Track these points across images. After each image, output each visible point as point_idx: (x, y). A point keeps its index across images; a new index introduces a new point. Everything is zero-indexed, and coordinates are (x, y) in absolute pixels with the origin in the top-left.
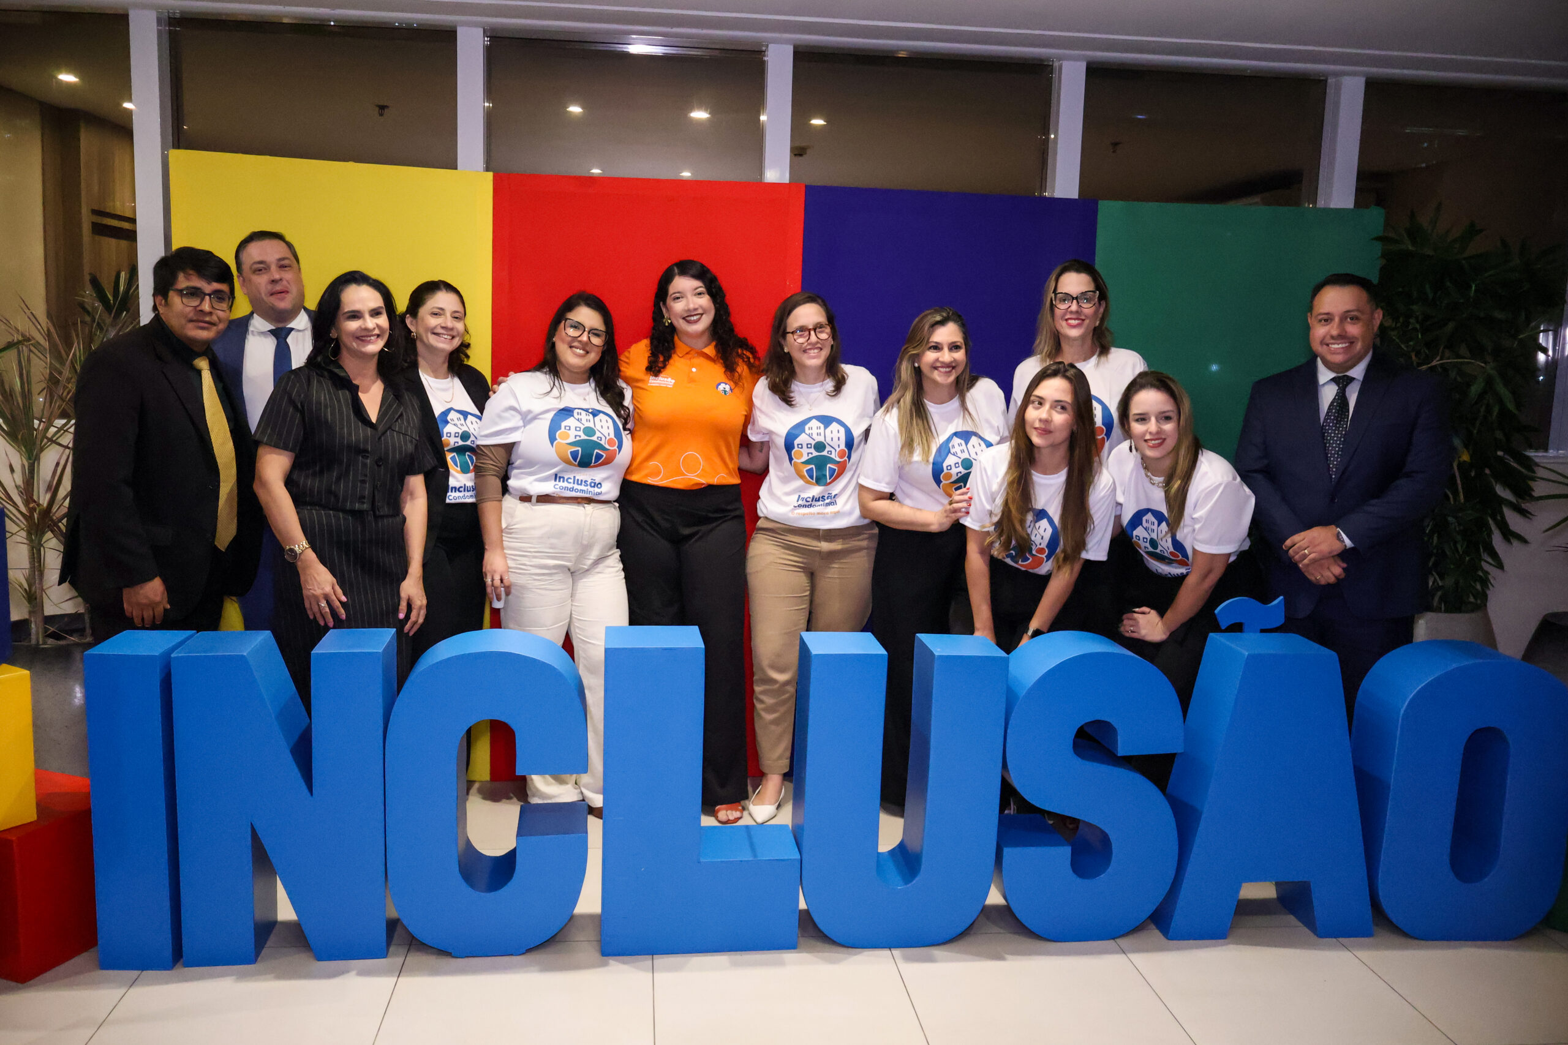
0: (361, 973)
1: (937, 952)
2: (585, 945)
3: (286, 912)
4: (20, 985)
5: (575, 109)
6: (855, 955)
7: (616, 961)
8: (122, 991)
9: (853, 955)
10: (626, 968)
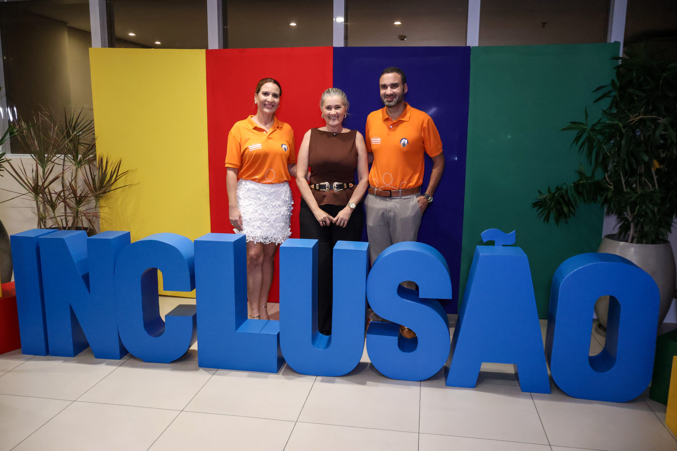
0: (108, 364)
1: (337, 379)
7: (204, 370)
8: (23, 362)
9: (300, 377)
10: (205, 372)
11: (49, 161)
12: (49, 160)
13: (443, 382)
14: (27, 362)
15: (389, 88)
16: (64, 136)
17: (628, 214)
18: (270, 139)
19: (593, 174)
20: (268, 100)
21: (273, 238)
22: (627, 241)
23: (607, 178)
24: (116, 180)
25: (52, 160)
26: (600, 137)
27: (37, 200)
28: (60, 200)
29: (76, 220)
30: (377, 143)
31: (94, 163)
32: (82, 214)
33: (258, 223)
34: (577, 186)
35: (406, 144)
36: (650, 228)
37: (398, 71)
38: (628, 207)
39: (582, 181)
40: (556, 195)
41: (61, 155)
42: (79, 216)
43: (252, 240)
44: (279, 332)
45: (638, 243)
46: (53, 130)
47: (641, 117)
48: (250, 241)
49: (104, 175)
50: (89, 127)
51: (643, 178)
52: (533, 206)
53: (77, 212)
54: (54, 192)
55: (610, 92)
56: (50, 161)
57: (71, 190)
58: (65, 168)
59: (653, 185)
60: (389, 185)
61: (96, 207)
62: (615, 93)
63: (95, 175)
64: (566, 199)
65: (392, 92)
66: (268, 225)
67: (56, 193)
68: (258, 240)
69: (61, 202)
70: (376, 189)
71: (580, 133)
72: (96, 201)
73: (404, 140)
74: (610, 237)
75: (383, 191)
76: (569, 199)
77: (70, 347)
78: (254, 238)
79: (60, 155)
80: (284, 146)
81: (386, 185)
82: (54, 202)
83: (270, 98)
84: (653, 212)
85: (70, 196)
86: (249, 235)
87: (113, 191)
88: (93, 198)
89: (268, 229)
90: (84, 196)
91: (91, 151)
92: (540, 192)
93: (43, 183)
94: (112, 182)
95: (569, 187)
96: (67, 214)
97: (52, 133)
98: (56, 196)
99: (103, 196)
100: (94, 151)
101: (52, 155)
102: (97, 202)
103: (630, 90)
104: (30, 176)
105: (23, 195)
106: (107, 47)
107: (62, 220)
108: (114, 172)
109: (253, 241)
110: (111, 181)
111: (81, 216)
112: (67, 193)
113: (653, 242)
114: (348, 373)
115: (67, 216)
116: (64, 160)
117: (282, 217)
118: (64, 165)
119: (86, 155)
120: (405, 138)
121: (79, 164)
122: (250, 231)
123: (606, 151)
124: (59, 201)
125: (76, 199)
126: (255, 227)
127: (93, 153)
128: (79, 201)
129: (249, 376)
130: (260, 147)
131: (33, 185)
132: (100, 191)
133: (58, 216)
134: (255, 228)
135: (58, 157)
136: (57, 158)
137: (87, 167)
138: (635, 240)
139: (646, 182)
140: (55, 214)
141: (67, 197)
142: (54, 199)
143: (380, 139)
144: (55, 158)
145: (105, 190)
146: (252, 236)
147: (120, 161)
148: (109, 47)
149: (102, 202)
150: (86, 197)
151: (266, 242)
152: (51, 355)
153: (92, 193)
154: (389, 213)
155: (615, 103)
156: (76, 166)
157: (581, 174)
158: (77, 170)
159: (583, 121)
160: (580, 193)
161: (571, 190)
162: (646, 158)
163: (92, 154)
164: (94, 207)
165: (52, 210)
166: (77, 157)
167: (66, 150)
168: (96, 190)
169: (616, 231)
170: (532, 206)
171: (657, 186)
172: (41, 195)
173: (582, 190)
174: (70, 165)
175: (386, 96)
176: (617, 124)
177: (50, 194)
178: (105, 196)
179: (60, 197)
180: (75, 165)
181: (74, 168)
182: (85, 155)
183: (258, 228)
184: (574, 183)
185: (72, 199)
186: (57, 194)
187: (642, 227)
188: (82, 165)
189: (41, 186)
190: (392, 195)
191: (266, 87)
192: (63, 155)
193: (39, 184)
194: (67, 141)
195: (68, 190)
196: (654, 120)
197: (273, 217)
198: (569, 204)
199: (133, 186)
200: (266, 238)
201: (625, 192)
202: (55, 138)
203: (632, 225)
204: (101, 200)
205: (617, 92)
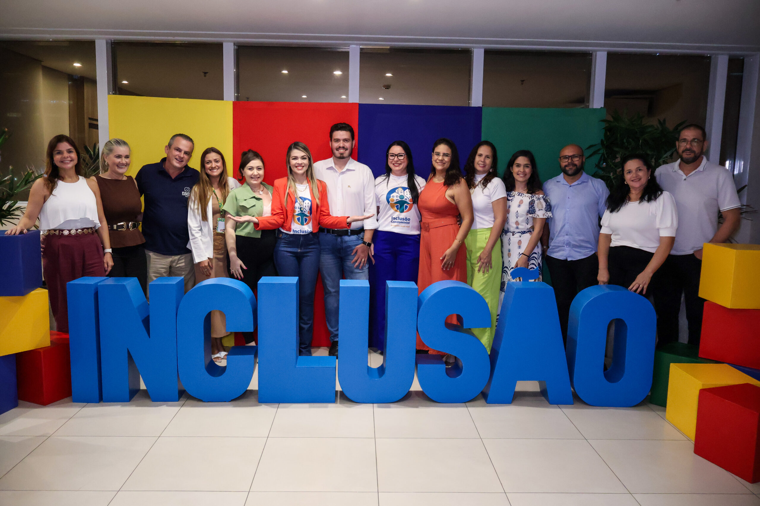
0: (168, 406)
1: (392, 405)
2: (253, 400)
3: (143, 386)
4: (44, 406)
5: (285, 72)
6: (358, 405)
7: (264, 405)
13: (483, 401)
14: (83, 409)
55: (599, 150)
62: (602, 151)
114: (400, 400)
129: (310, 407)
152: (104, 402)
205: (605, 151)
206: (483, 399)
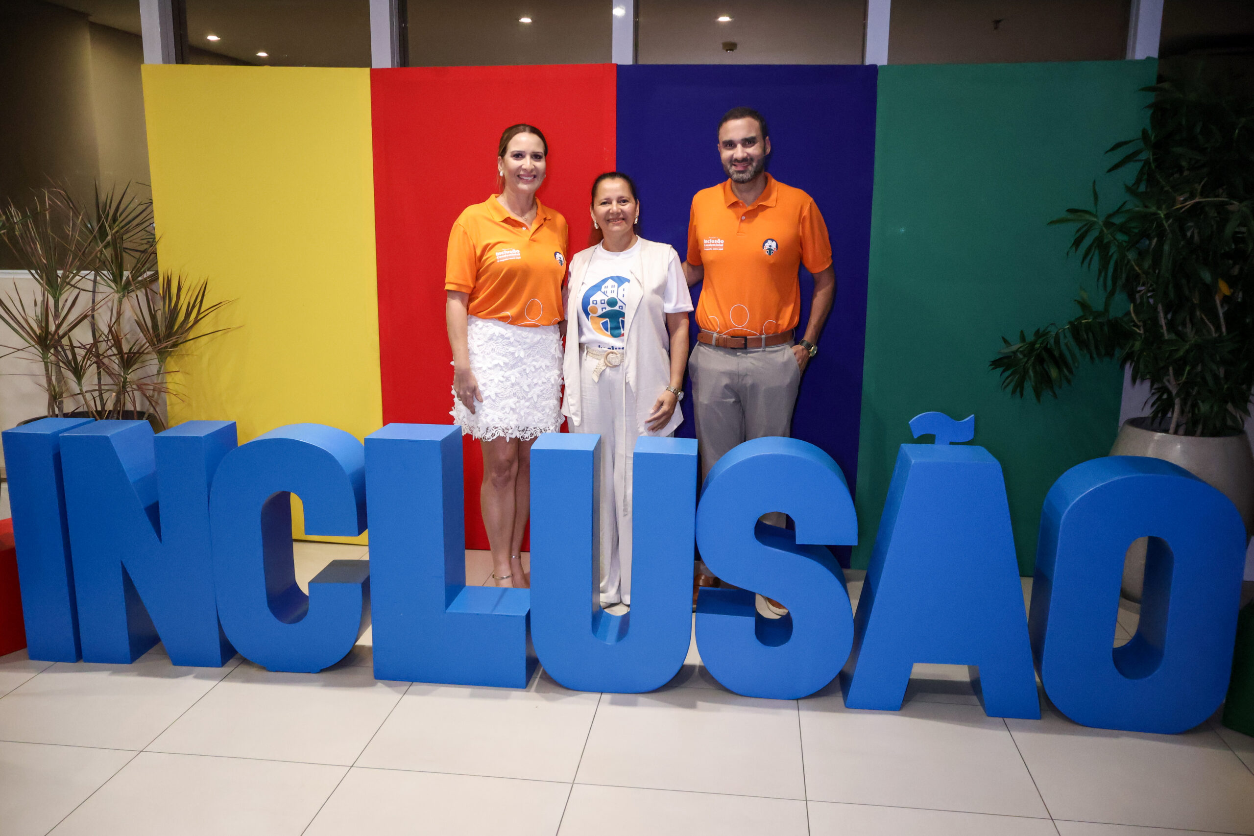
0: (198, 677)
1: (641, 699)
2: (367, 670)
5: (526, 20)
7: (384, 684)
8: (33, 675)
9: (570, 696)
10: (387, 689)
11: (65, 284)
12: (65, 282)
13: (838, 699)
14: (41, 675)
15: (739, 146)
16: (95, 236)
17: (1169, 381)
18: (534, 241)
19: (1107, 305)
20: (524, 167)
21: (538, 428)
22: (1166, 431)
23: (1133, 315)
24: (196, 321)
25: (73, 283)
26: (1121, 237)
27: (45, 360)
28: (91, 361)
29: (122, 397)
30: (717, 249)
31: (154, 287)
32: (134, 386)
33: (511, 402)
34: (1075, 329)
35: (773, 249)
36: (1212, 407)
37: (753, 114)
38: (1171, 369)
39: (1086, 319)
40: (1037, 346)
41: (89, 272)
42: (128, 390)
43: (502, 435)
44: (530, 610)
45: (1187, 433)
46: (73, 225)
47: (1197, 200)
48: (499, 436)
49: (173, 313)
50: (144, 218)
51: (1198, 313)
52: (993, 366)
53: (124, 382)
54: (80, 345)
55: (1139, 152)
56: (68, 283)
57: (112, 341)
58: (99, 297)
59: (1218, 328)
60: (743, 327)
61: (159, 373)
62: (1144, 156)
63: (156, 309)
64: (1056, 353)
65: (745, 155)
66: (527, 404)
67: (83, 347)
68: (512, 434)
69: (94, 363)
70: (715, 335)
71: (1082, 231)
72: (159, 362)
73: (770, 242)
74: (1136, 423)
75: (732, 337)
76: (1062, 355)
77: (124, 646)
78: (506, 431)
79: (87, 272)
80: (558, 255)
81: (736, 327)
82: (80, 364)
83: (527, 163)
84: (1216, 377)
85: (110, 352)
86: (497, 426)
87: (192, 341)
88: (154, 356)
89: (528, 412)
90: (138, 352)
91: (147, 265)
92: (1005, 341)
93: (58, 327)
94: (190, 325)
95: (1061, 330)
96: (103, 387)
97: (70, 230)
98: (82, 352)
99: (173, 350)
100: (154, 265)
101: (73, 273)
102: (161, 363)
103: (1178, 150)
104: (33, 313)
105: (19, 350)
106: (172, 63)
107: (94, 398)
108: (194, 306)
109: (505, 436)
110: (188, 323)
111: (132, 391)
112: (103, 347)
113: (1215, 433)
114: (660, 688)
115: (104, 390)
116: (95, 281)
117: (552, 388)
118: (94, 292)
119: (139, 272)
120: (773, 238)
121: (125, 289)
122: (499, 418)
123: (1134, 264)
124: (89, 362)
125: (122, 358)
126: (506, 409)
127: (152, 267)
128: (129, 360)
129: (472, 696)
130: (518, 257)
131: (38, 332)
132: (167, 342)
133: (86, 392)
134: (506, 412)
135: (83, 276)
136: (81, 278)
137: (141, 294)
138: (1182, 430)
139: (1202, 318)
140: (81, 386)
141: (104, 353)
142: (79, 359)
143: (722, 241)
144: (78, 278)
145: (177, 340)
146: (503, 428)
147: (205, 283)
148: (177, 63)
149: (171, 363)
150: (140, 353)
151: (525, 437)
152: (85, 661)
153: (151, 346)
154: (743, 380)
155: (1147, 175)
156: (119, 294)
157: (1083, 305)
158: (120, 302)
159: (1090, 207)
160: (1082, 343)
161: (1065, 337)
162: (1207, 276)
163: (151, 269)
164: (155, 373)
165: (75, 379)
166: (121, 276)
167: (99, 263)
168: (159, 341)
169: (1148, 412)
170: (991, 365)
171: (1224, 329)
172: (52, 351)
173: (1085, 336)
174: (107, 290)
175: (733, 161)
176: (1155, 214)
177: (72, 348)
178: (177, 351)
179: (91, 355)
180: (117, 292)
181: (117, 296)
182: (137, 273)
183: (511, 411)
184: (1071, 323)
185: (113, 358)
186: (85, 348)
187: (1195, 405)
188: (130, 292)
189: (52, 333)
190: (748, 345)
191: (518, 143)
192: (93, 272)
193: (50, 331)
194: (101, 246)
195: (106, 341)
196: (1220, 206)
197: (537, 390)
198: (1060, 362)
199: (231, 331)
200: (524, 430)
201: (1166, 340)
202: (77, 239)
203: (1177, 401)
204: (169, 358)
205: (1151, 153)
206: (841, 692)
